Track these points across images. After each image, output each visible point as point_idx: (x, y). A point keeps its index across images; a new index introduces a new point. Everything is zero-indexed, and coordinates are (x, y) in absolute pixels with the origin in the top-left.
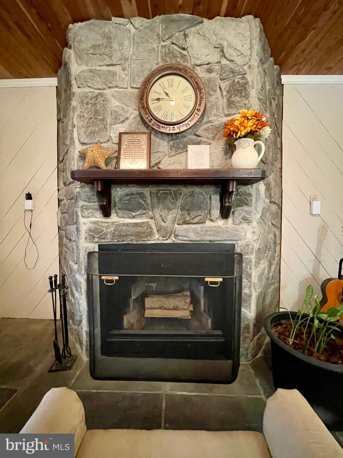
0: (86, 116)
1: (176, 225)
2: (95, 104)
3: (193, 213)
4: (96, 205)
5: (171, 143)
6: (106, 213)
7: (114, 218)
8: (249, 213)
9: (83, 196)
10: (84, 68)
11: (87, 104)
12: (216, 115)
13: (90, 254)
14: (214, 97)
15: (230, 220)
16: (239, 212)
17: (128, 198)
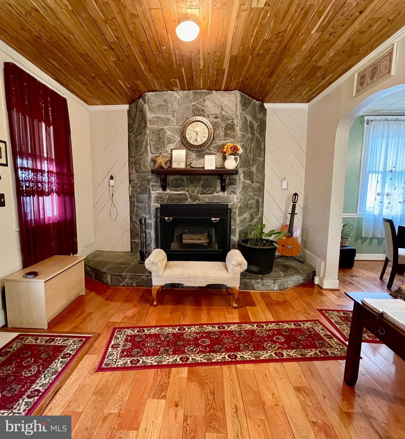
0: (154, 139)
1: (199, 195)
2: (159, 134)
3: (207, 189)
4: (159, 184)
5: (197, 154)
6: (164, 189)
7: (168, 191)
8: (235, 188)
9: (153, 180)
10: (154, 115)
11: (155, 134)
12: (219, 140)
13: (157, 209)
14: (218, 131)
15: (226, 192)
16: (231, 188)
17: (175, 181)
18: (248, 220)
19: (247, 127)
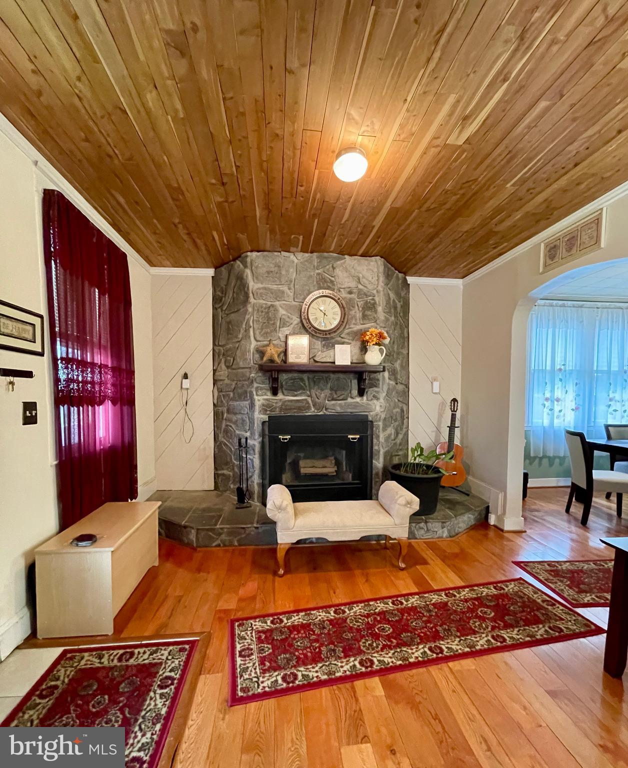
0: (260, 321)
1: (327, 402)
2: (268, 313)
3: (339, 393)
4: (267, 386)
5: (323, 342)
6: (275, 392)
7: (280, 396)
8: (378, 392)
9: (258, 380)
10: (260, 286)
11: (262, 312)
12: (354, 324)
13: (264, 423)
14: (354, 311)
15: (365, 398)
16: (371, 392)
17: (292, 381)
18: (393, 437)
19: (391, 308)
